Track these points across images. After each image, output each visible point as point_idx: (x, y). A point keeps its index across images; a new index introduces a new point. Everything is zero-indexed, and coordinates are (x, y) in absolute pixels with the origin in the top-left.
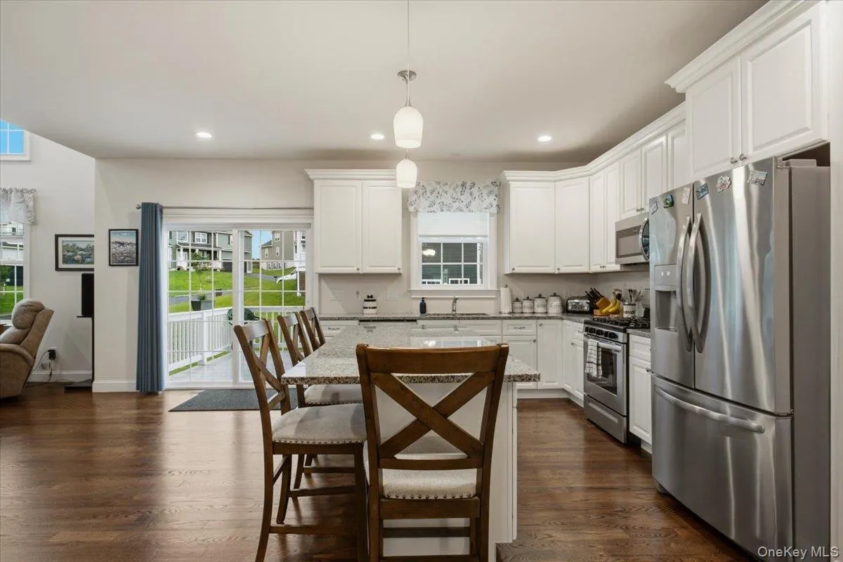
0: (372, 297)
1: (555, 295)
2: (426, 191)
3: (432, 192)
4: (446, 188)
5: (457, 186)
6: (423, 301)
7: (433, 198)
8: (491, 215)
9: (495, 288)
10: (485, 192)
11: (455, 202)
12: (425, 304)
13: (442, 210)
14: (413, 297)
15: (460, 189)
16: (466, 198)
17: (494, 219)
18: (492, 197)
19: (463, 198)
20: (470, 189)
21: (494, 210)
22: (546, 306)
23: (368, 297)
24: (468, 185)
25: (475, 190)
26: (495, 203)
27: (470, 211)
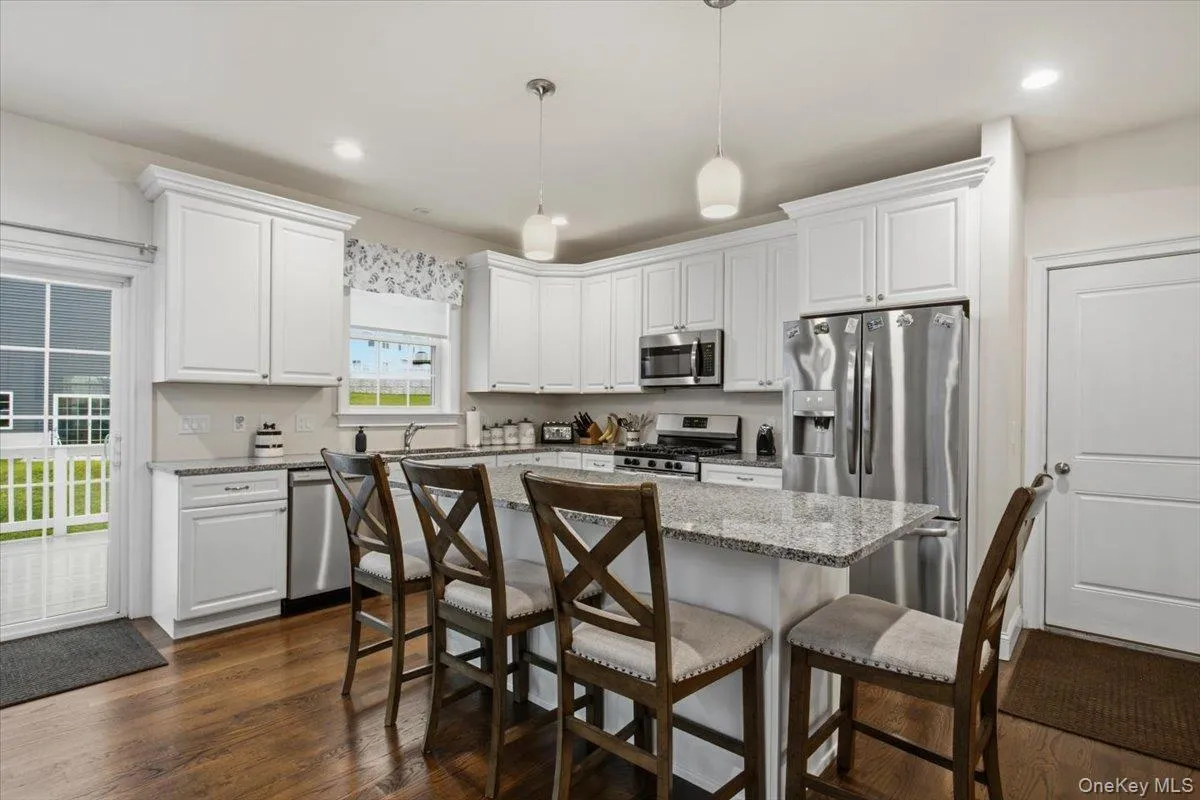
0: (273, 426)
1: (526, 421)
2: (365, 256)
3: (376, 259)
4: (397, 258)
5: (412, 258)
6: (361, 432)
7: (376, 269)
8: (453, 307)
9: (456, 412)
10: (448, 274)
11: (407, 281)
12: (364, 437)
13: (391, 291)
14: (341, 425)
15: (415, 263)
16: (423, 276)
17: (456, 314)
18: (457, 283)
19: (419, 276)
20: (430, 265)
21: (458, 301)
22: (517, 435)
23: (266, 426)
24: (427, 259)
25: (435, 269)
26: (461, 292)
27: (429, 298)
